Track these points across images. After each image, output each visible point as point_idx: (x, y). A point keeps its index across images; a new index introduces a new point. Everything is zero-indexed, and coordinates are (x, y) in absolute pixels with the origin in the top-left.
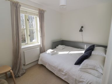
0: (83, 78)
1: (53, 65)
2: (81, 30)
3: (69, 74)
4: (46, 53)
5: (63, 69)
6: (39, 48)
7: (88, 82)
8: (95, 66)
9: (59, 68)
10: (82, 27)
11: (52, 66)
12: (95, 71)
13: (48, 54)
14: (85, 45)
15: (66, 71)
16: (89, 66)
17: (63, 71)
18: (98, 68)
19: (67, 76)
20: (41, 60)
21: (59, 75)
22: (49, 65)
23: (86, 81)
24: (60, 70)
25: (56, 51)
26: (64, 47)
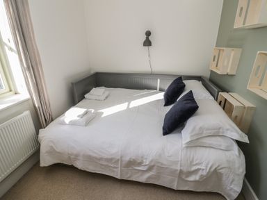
0: (197, 162)
1: (106, 156)
2: (148, 43)
3: (162, 164)
4: (63, 123)
5: (142, 157)
6: (27, 113)
7: (210, 169)
8: (220, 128)
9: (127, 159)
10: (148, 34)
11: (101, 159)
12: (219, 138)
13: (73, 123)
14: (159, 80)
15: (152, 161)
16: (205, 132)
17: (140, 164)
18: (228, 130)
19: (154, 170)
20: (52, 152)
21: (128, 175)
22: (90, 159)
23: (206, 167)
24: (132, 163)
25: (93, 111)
26: (107, 93)
